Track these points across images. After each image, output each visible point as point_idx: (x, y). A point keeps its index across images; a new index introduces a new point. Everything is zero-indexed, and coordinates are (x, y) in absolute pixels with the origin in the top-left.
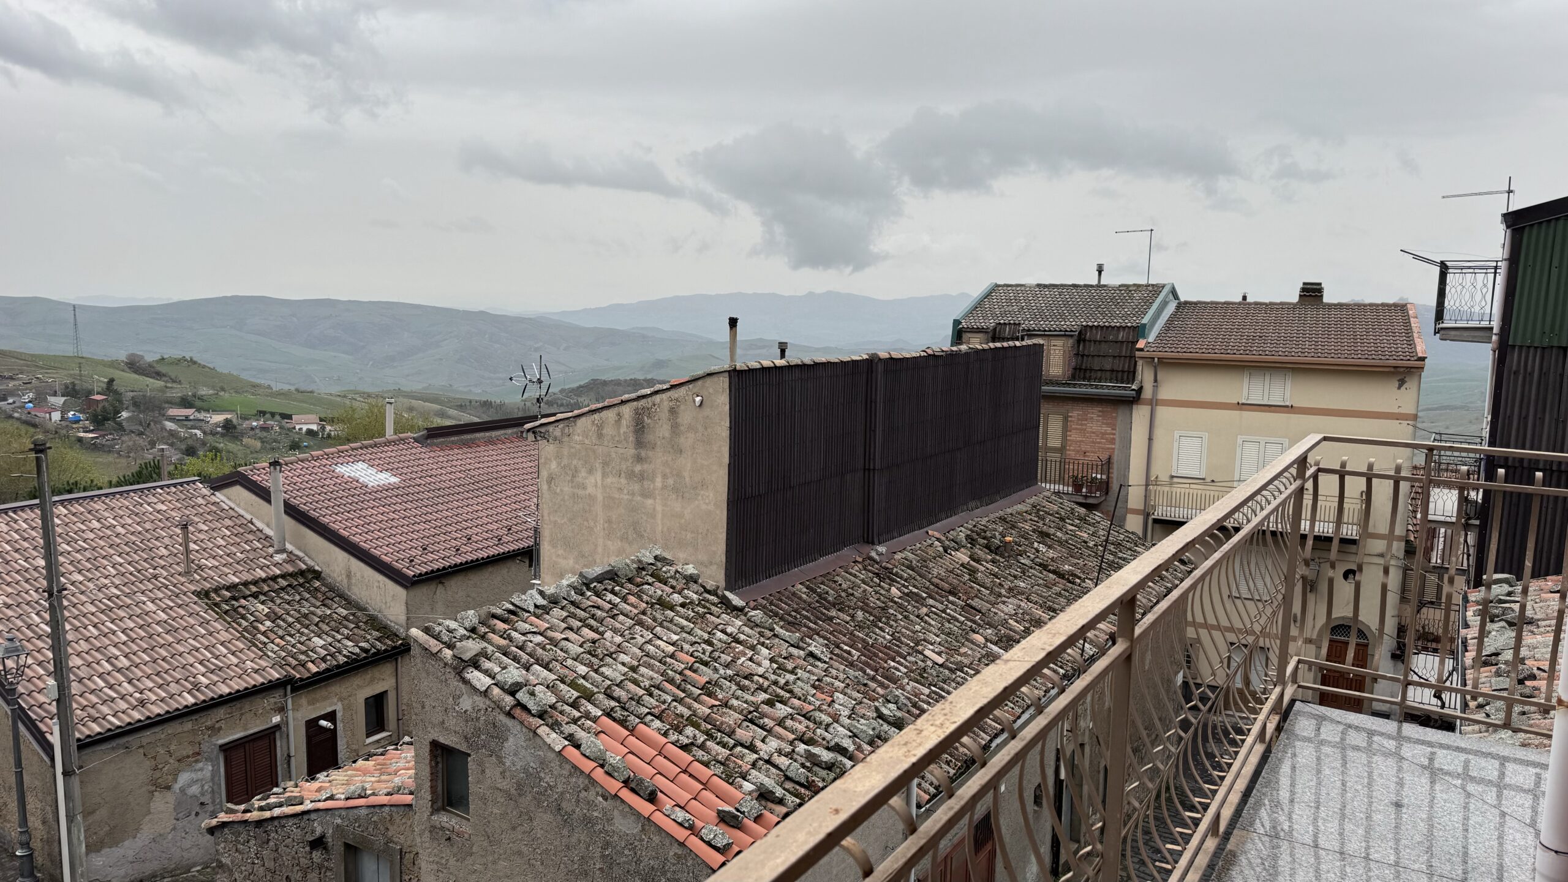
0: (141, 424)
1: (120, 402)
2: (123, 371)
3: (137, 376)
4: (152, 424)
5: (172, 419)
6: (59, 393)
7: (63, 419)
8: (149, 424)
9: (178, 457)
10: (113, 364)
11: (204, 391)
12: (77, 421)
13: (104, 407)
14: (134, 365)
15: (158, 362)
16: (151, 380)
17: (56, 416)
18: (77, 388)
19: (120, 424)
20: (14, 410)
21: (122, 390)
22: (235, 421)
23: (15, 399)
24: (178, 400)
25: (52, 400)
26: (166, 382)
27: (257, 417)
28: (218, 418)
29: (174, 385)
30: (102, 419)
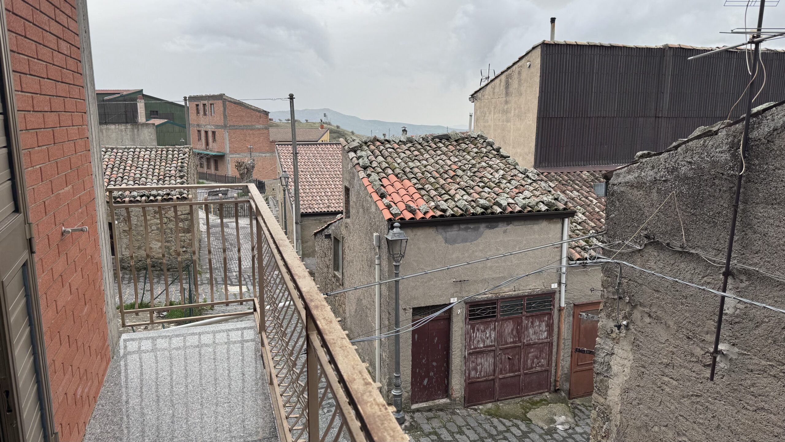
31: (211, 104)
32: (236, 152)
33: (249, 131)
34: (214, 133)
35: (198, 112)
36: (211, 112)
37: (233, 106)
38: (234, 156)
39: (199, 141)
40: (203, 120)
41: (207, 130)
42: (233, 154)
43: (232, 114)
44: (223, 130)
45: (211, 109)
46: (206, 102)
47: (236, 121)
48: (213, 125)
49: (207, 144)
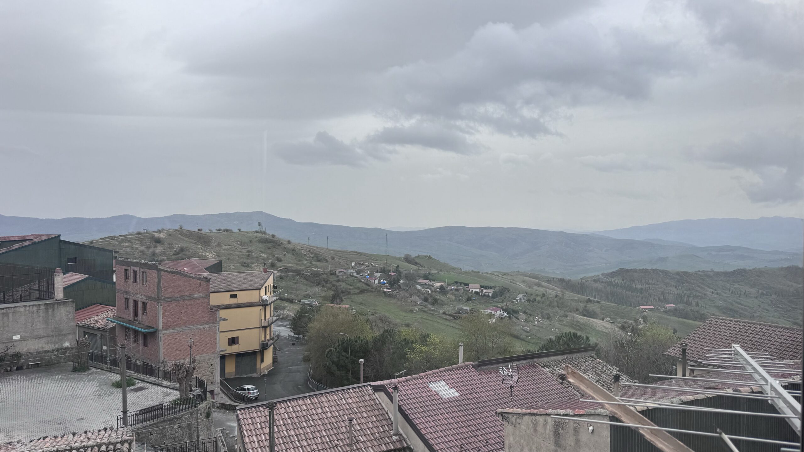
0: (407, 286)
1: (400, 276)
2: (403, 262)
3: (408, 264)
4: (412, 287)
5: (419, 284)
6: (379, 271)
7: (379, 283)
8: (410, 286)
9: (421, 302)
10: (399, 259)
11: (434, 271)
12: (384, 284)
13: (394, 278)
14: (408, 259)
15: (416, 257)
16: (413, 266)
17: (377, 281)
18: (385, 269)
19: (399, 286)
20: (362, 278)
21: (401, 270)
22: (445, 286)
23: (363, 273)
24: (423, 275)
25: (376, 274)
26: (419, 267)
27: (454, 285)
28: (438, 284)
29: (422, 268)
30: (393, 283)
31: (143, 272)
32: (170, 327)
33: (187, 302)
34: (144, 304)
35: (127, 277)
36: (143, 280)
37: (169, 275)
38: (168, 331)
39: (126, 309)
40: (131, 287)
41: (136, 299)
42: (166, 330)
43: (167, 285)
44: (156, 303)
45: (143, 277)
46: (137, 269)
47: (171, 292)
48: (144, 296)
49: (136, 314)
